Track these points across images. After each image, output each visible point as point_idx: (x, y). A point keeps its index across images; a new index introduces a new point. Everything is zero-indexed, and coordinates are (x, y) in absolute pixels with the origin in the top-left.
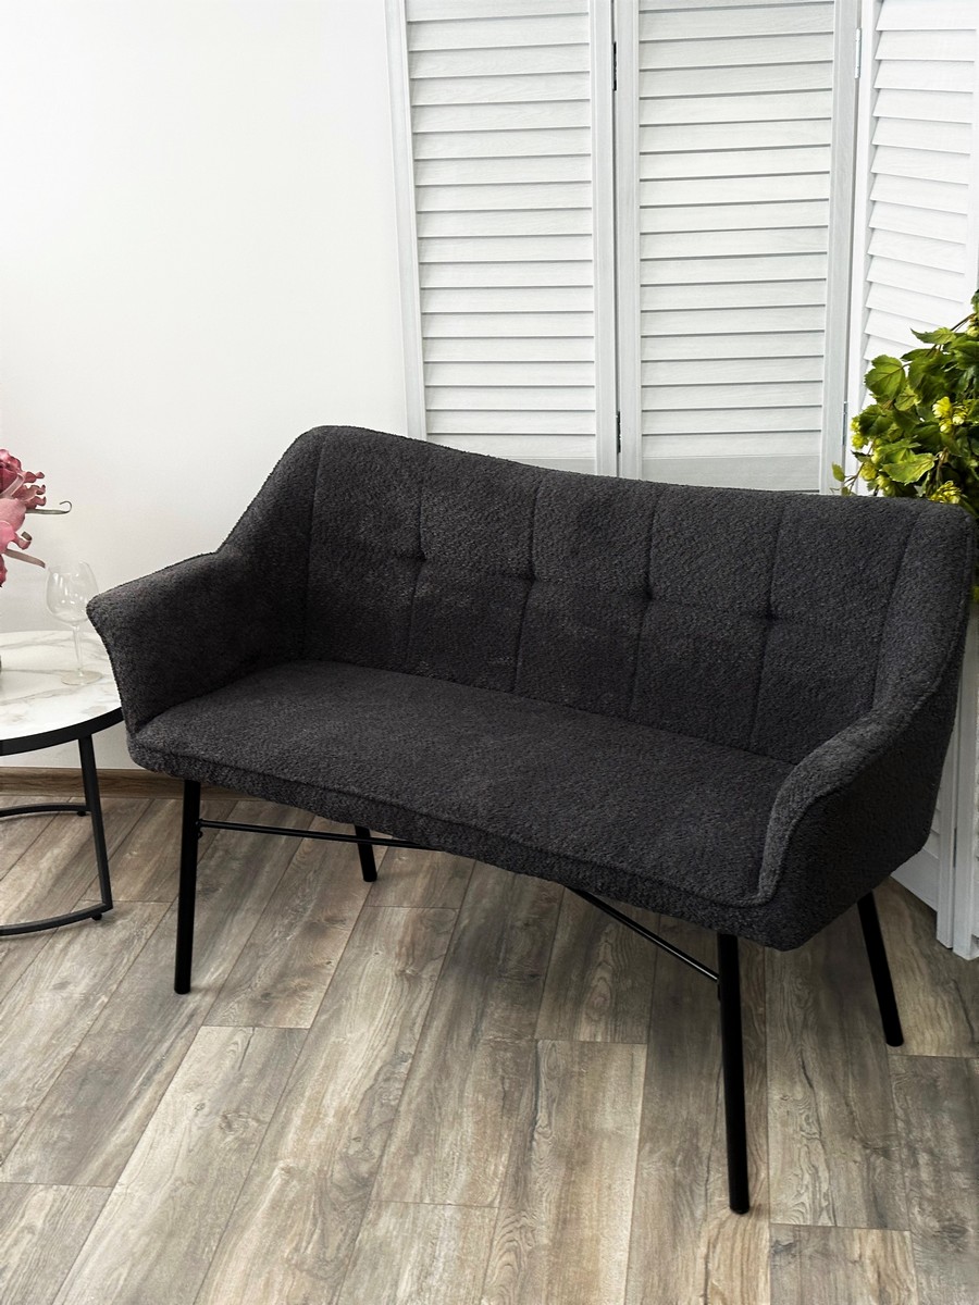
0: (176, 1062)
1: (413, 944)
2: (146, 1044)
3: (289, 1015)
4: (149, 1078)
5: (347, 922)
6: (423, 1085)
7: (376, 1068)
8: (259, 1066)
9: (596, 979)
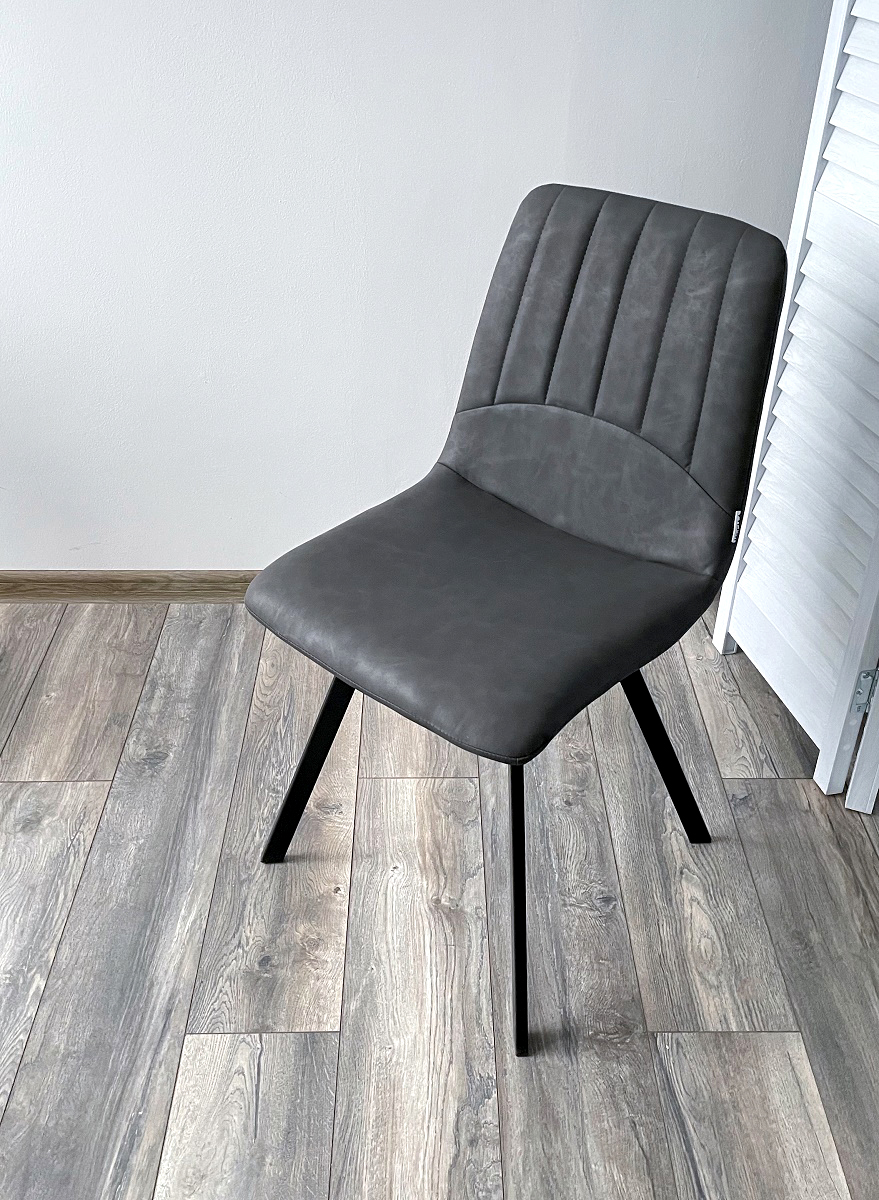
0: (160, 1124)
1: (437, 845)
2: (110, 1084)
3: (304, 1002)
4: (124, 1165)
5: (343, 809)
6: (527, 1151)
7: (451, 1117)
8: (284, 1124)
9: (686, 901)
